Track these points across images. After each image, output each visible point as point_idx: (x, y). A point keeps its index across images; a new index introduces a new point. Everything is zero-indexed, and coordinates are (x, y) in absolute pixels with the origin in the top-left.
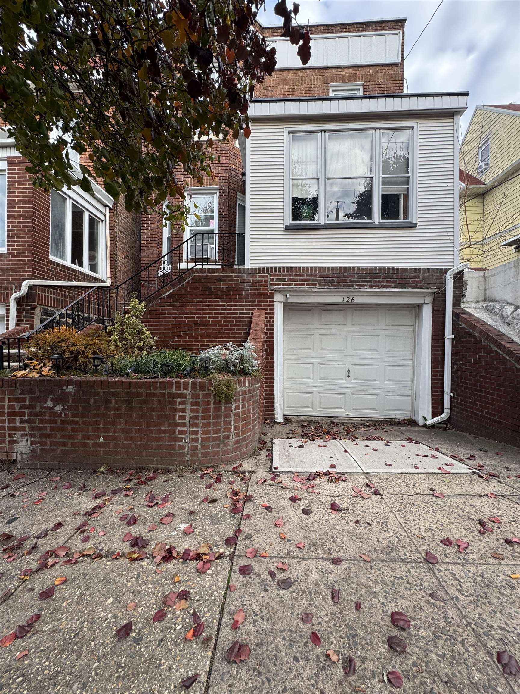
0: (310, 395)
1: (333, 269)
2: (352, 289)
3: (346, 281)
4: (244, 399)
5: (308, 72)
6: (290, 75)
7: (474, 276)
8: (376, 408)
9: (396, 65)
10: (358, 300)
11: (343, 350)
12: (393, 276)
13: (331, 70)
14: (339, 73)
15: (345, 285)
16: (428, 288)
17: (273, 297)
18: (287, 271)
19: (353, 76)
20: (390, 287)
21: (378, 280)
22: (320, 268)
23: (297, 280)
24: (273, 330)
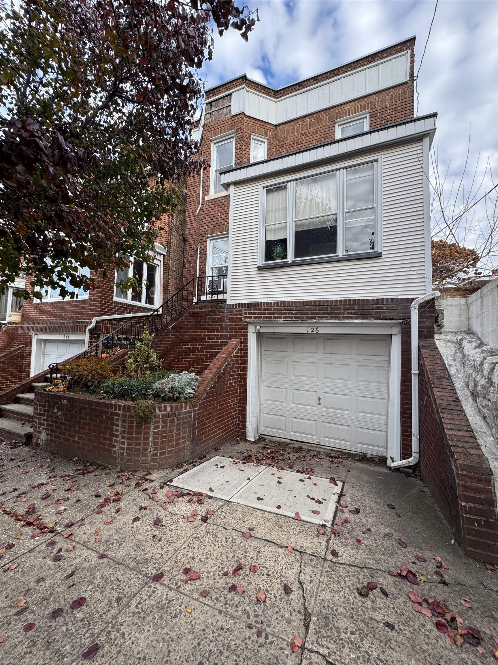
0: (283, 418)
1: (296, 302)
2: (314, 321)
3: (308, 314)
4: (163, 422)
5: (315, 116)
6: (299, 124)
7: (454, 304)
8: (348, 440)
9: (405, 83)
10: (321, 331)
11: (314, 377)
12: (354, 308)
13: (336, 108)
14: (345, 109)
15: (307, 317)
16: (393, 319)
17: (247, 329)
18: (258, 306)
19: (358, 107)
20: (351, 318)
21: (338, 311)
22: (285, 302)
23: (265, 314)
24: (246, 357)
